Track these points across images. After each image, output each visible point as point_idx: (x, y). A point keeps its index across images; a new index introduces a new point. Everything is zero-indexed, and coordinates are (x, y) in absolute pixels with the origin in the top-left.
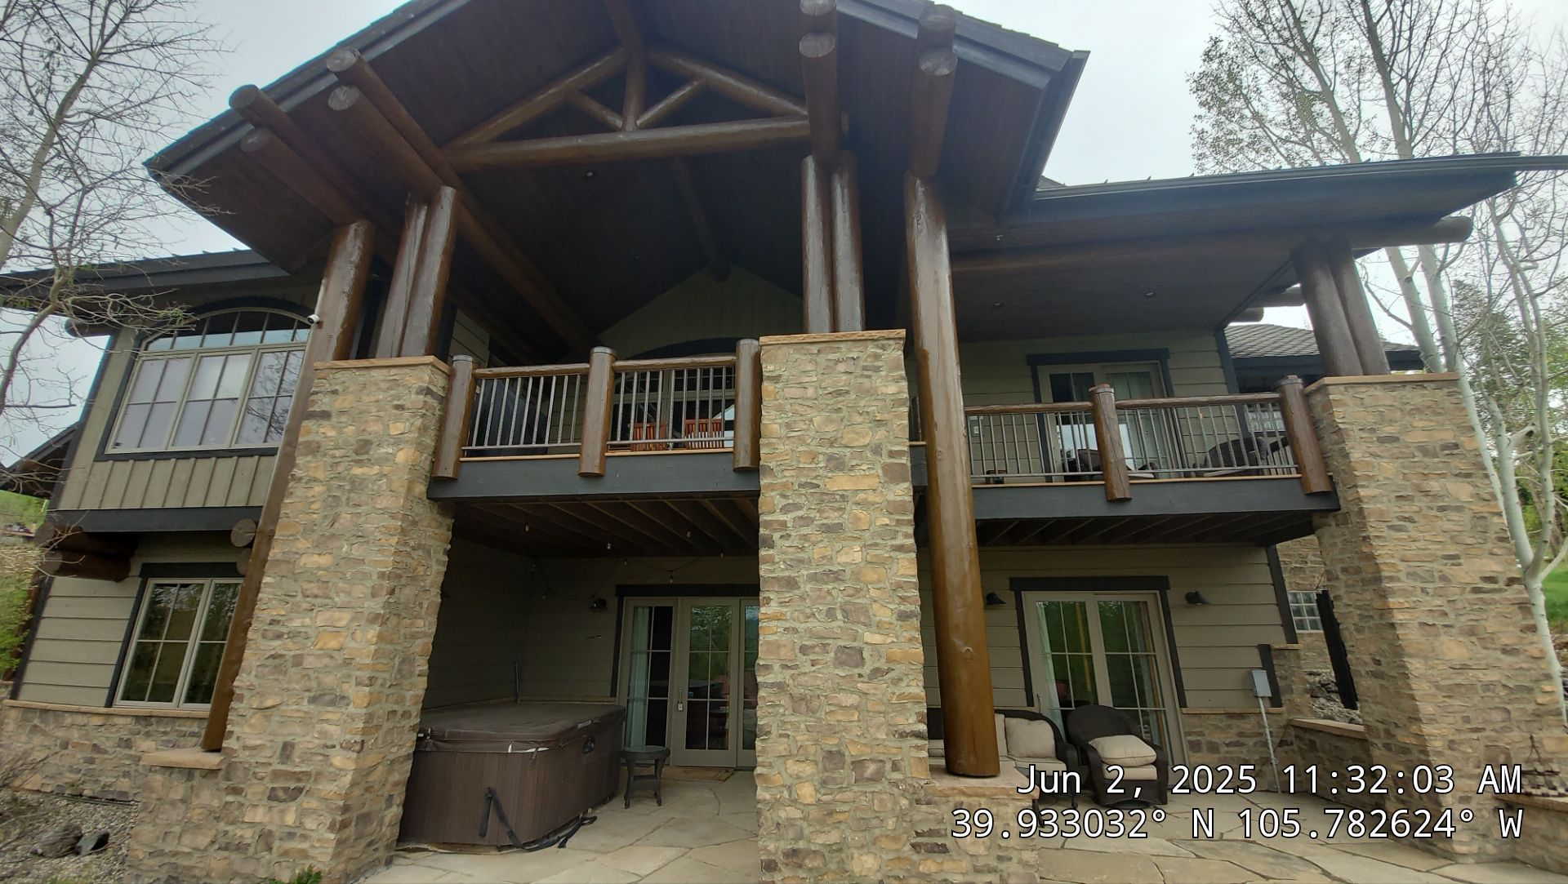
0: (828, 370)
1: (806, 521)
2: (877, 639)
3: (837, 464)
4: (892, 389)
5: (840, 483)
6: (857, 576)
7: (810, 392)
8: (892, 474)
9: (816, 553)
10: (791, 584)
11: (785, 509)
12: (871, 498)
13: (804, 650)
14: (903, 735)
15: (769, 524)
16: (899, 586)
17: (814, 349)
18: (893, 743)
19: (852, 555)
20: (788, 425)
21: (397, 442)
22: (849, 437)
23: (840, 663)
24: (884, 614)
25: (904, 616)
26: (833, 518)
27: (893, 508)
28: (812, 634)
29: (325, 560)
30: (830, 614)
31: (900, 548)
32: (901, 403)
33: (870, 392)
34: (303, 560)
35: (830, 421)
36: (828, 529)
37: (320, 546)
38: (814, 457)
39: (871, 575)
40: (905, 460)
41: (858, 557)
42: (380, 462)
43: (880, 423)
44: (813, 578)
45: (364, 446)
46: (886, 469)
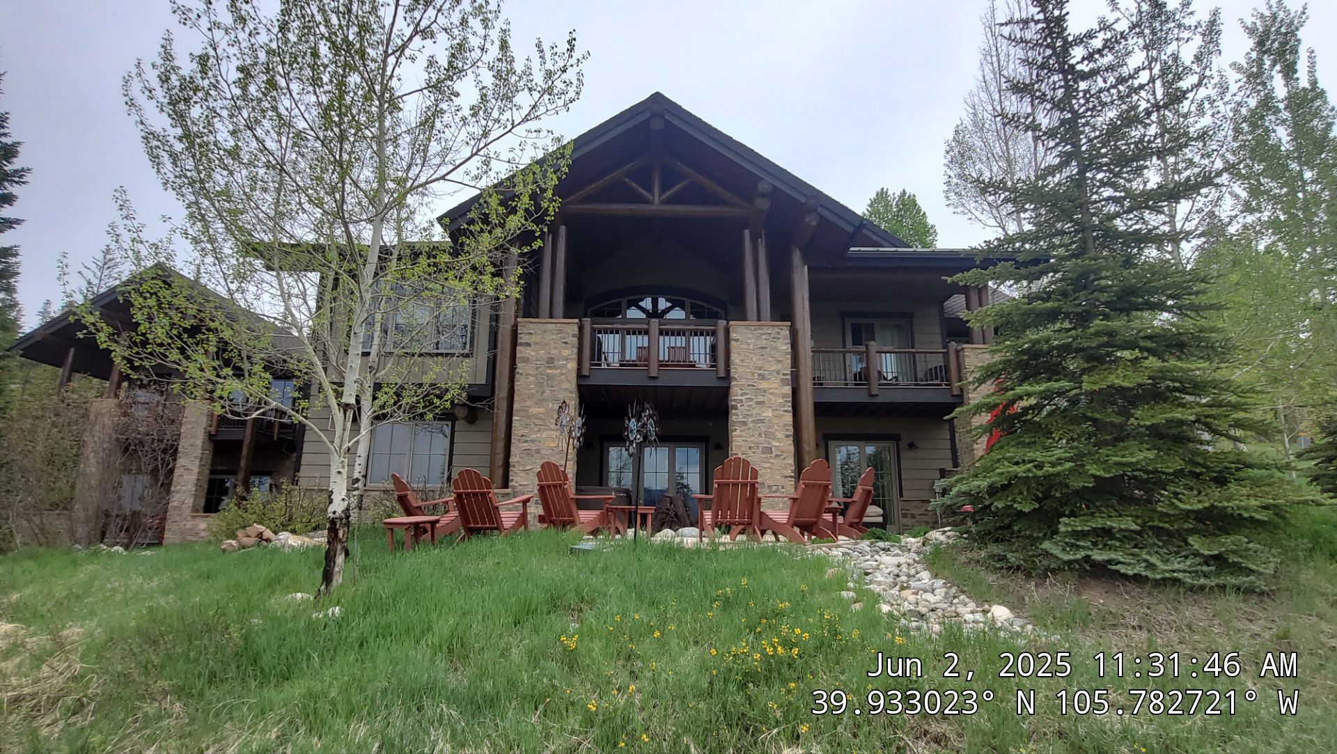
0: (758, 338)
1: (751, 399)
2: (777, 444)
3: (762, 377)
4: (785, 348)
5: (764, 385)
6: (770, 421)
7: (751, 347)
8: (784, 382)
9: (754, 412)
10: (745, 423)
11: (742, 395)
12: (776, 391)
13: (750, 448)
14: (786, 477)
15: (735, 400)
16: (785, 425)
17: (753, 328)
18: (783, 479)
19: (768, 413)
20: (742, 361)
21: (567, 359)
22: (767, 367)
23: (764, 453)
24: (780, 435)
25: (787, 436)
26: (761, 399)
27: (784, 396)
28: (752, 441)
29: (541, 410)
30: (760, 435)
31: (786, 411)
32: (788, 353)
33: (775, 348)
34: (531, 410)
35: (759, 359)
36: (758, 403)
37: (539, 403)
38: (753, 374)
39: (775, 420)
40: (789, 377)
41: (770, 414)
42: (559, 367)
43: (780, 361)
44: (753, 421)
45: (551, 361)
46: (781, 380)
